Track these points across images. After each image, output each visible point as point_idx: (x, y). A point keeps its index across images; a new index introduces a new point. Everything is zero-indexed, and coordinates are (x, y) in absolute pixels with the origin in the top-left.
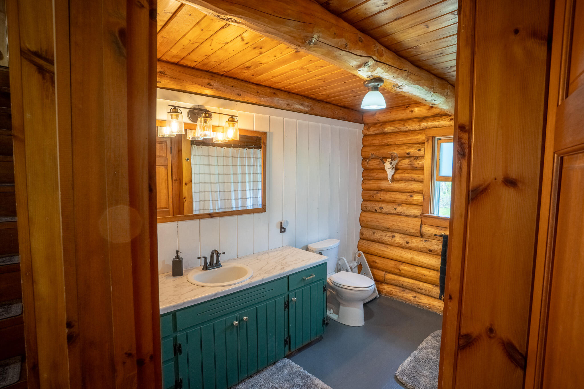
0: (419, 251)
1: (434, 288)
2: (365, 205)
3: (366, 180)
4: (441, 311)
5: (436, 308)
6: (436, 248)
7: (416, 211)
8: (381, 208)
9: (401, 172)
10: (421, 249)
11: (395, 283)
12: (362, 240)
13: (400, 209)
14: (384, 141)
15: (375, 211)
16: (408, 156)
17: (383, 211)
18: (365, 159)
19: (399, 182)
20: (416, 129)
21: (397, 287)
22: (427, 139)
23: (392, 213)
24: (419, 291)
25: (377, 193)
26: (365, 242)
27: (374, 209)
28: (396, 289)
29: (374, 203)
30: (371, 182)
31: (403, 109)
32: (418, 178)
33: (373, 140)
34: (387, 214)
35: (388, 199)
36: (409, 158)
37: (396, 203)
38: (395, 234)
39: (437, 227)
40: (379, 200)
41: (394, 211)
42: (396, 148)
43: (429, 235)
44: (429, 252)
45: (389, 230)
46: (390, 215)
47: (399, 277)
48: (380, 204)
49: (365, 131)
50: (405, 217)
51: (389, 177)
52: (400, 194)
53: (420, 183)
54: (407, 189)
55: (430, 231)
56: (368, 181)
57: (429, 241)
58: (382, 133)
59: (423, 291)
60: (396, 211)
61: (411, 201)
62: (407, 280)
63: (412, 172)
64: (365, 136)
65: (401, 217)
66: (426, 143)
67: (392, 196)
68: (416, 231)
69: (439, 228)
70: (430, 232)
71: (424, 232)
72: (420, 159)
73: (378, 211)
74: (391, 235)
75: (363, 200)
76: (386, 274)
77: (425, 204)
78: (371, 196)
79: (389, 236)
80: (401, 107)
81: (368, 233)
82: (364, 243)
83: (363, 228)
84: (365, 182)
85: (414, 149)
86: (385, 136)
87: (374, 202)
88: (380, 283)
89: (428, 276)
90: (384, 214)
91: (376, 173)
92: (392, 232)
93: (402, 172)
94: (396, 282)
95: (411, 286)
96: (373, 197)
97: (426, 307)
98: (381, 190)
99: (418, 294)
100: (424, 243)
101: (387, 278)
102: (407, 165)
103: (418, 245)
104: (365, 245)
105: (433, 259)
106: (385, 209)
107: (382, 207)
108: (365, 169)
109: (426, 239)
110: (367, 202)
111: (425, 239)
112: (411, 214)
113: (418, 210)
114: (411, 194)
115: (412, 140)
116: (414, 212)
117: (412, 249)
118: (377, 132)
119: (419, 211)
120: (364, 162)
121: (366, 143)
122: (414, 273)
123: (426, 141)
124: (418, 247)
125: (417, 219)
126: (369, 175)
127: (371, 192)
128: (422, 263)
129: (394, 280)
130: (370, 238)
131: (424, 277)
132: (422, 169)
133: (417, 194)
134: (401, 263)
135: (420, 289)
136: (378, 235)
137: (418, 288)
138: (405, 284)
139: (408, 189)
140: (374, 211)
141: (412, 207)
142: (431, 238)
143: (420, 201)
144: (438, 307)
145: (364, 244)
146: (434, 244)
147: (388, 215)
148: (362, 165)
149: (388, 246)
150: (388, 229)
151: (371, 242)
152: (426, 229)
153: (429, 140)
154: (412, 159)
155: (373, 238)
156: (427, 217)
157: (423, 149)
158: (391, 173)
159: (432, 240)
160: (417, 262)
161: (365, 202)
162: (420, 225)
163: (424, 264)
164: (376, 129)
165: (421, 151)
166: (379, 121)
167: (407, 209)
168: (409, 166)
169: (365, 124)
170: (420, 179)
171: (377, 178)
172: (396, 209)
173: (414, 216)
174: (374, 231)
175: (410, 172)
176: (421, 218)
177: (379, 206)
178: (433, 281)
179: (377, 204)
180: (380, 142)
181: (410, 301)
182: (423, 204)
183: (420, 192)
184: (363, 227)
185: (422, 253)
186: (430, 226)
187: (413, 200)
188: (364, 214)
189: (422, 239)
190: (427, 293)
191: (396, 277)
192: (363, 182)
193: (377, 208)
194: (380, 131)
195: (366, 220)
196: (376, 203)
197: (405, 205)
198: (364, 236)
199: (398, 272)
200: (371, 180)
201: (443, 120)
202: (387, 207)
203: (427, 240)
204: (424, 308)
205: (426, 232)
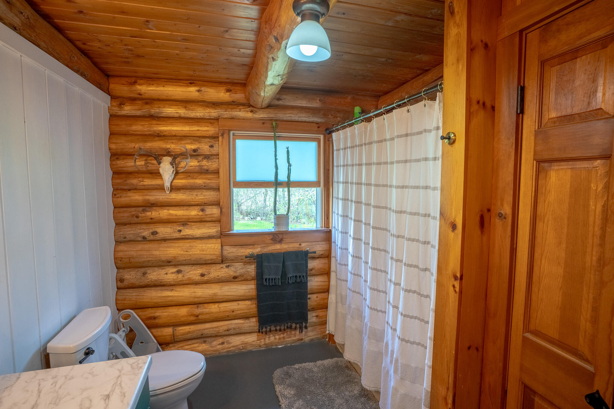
0: (219, 282)
1: (246, 322)
2: (121, 233)
3: (119, 191)
4: (256, 347)
5: (250, 346)
6: (243, 273)
7: (213, 230)
8: (154, 233)
9: (182, 176)
10: (223, 279)
11: (191, 336)
12: (122, 291)
13: (187, 231)
14: (152, 129)
15: (142, 239)
16: (194, 154)
17: (158, 237)
18: (115, 155)
19: (181, 191)
20: (205, 117)
21: (193, 341)
22: (221, 132)
23: (174, 237)
24: (227, 333)
25: (144, 211)
26: (129, 292)
27: (139, 236)
28: (193, 344)
29: (139, 227)
30: (130, 194)
31: (184, 84)
32: (211, 185)
33: (131, 125)
34: (165, 240)
35: (166, 217)
36: (196, 157)
37: (178, 222)
38: (181, 268)
39: (242, 246)
40: (148, 221)
41: (177, 235)
42: (174, 141)
43: (232, 258)
44: (233, 280)
45: (171, 264)
46: (169, 241)
47: (197, 326)
48: (151, 227)
49: (113, 108)
50: (194, 240)
51: (167, 184)
52: (185, 209)
53: (214, 191)
54: (196, 200)
55: (234, 252)
56: (125, 192)
57: (232, 266)
58: (148, 116)
59: (232, 332)
60: (181, 234)
61: (202, 217)
62: (208, 325)
63: (200, 176)
64: (113, 117)
65: (189, 241)
66: (220, 138)
67: (171, 212)
68: (216, 257)
69: (244, 247)
70: (233, 254)
71: (227, 255)
72: (213, 159)
73: (148, 239)
74: (175, 270)
75: (116, 224)
76: (175, 328)
77: (224, 219)
78: (133, 216)
79: (172, 273)
80: (182, 81)
81: (131, 276)
82: (128, 294)
83: (121, 271)
84: (118, 193)
85: (203, 144)
86: (154, 122)
87: (139, 225)
88: (166, 346)
89: (238, 310)
90: (160, 242)
91: (139, 179)
92: (175, 266)
93: (185, 176)
94: (192, 334)
95: (215, 331)
96: (137, 217)
97: (239, 349)
98: (153, 205)
99: (225, 338)
100: (226, 270)
101: (178, 334)
102: (194, 167)
103: (218, 275)
104: (131, 297)
105: (241, 286)
106: (161, 234)
107: (156, 232)
108: (117, 173)
109: (227, 264)
110: (124, 227)
111: (225, 264)
112: (204, 234)
113: (215, 228)
114: (202, 207)
115: (199, 131)
116: (210, 231)
117: (210, 281)
118: (138, 113)
119: (216, 230)
120: (114, 160)
121: (116, 129)
122: (219, 312)
123: (220, 134)
124: (218, 277)
125: (214, 241)
126: (127, 182)
127: (133, 209)
128: (228, 297)
129: (189, 332)
130: (137, 283)
131: (232, 313)
132: (217, 172)
133: (211, 207)
134: (196, 306)
135: (227, 330)
136: (154, 275)
137: (225, 331)
138: (206, 332)
139: (198, 200)
140: (140, 239)
141: (204, 225)
142: (234, 261)
143: (216, 216)
144: (254, 343)
145: (127, 297)
146: (238, 268)
147: (167, 242)
148: (111, 165)
149: (171, 288)
150: (170, 262)
151: (141, 290)
152: (229, 252)
153: (224, 134)
154: (200, 159)
155: (144, 281)
156: (228, 235)
157: (217, 145)
158: (170, 178)
159: (235, 264)
160: (221, 297)
161: (122, 227)
162: (220, 248)
163: (230, 297)
164: (136, 107)
165: (214, 148)
166: (140, 97)
167: (198, 228)
168: (197, 167)
169: (113, 98)
170: (214, 185)
171: (143, 187)
172: (180, 231)
173: (210, 237)
174: (143, 270)
175: (197, 177)
176: (220, 237)
177: (151, 231)
178: (244, 314)
179: (145, 228)
180: (146, 130)
181: (218, 351)
182: (220, 219)
183: (217, 204)
184: (121, 268)
185: (225, 283)
186: (233, 247)
187: (206, 215)
188: (122, 247)
189: (222, 266)
190: (238, 331)
191: (192, 328)
192: (114, 195)
193: (146, 233)
194: (144, 112)
195: (127, 257)
196: (144, 226)
197: (193, 224)
198: (126, 283)
199: (195, 320)
200: (130, 190)
201: (242, 110)
202: (164, 231)
203: (229, 266)
204: (237, 351)
205: (229, 255)
